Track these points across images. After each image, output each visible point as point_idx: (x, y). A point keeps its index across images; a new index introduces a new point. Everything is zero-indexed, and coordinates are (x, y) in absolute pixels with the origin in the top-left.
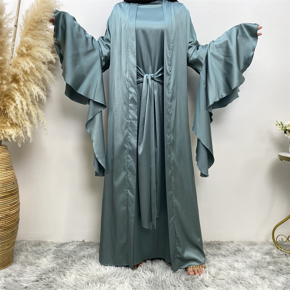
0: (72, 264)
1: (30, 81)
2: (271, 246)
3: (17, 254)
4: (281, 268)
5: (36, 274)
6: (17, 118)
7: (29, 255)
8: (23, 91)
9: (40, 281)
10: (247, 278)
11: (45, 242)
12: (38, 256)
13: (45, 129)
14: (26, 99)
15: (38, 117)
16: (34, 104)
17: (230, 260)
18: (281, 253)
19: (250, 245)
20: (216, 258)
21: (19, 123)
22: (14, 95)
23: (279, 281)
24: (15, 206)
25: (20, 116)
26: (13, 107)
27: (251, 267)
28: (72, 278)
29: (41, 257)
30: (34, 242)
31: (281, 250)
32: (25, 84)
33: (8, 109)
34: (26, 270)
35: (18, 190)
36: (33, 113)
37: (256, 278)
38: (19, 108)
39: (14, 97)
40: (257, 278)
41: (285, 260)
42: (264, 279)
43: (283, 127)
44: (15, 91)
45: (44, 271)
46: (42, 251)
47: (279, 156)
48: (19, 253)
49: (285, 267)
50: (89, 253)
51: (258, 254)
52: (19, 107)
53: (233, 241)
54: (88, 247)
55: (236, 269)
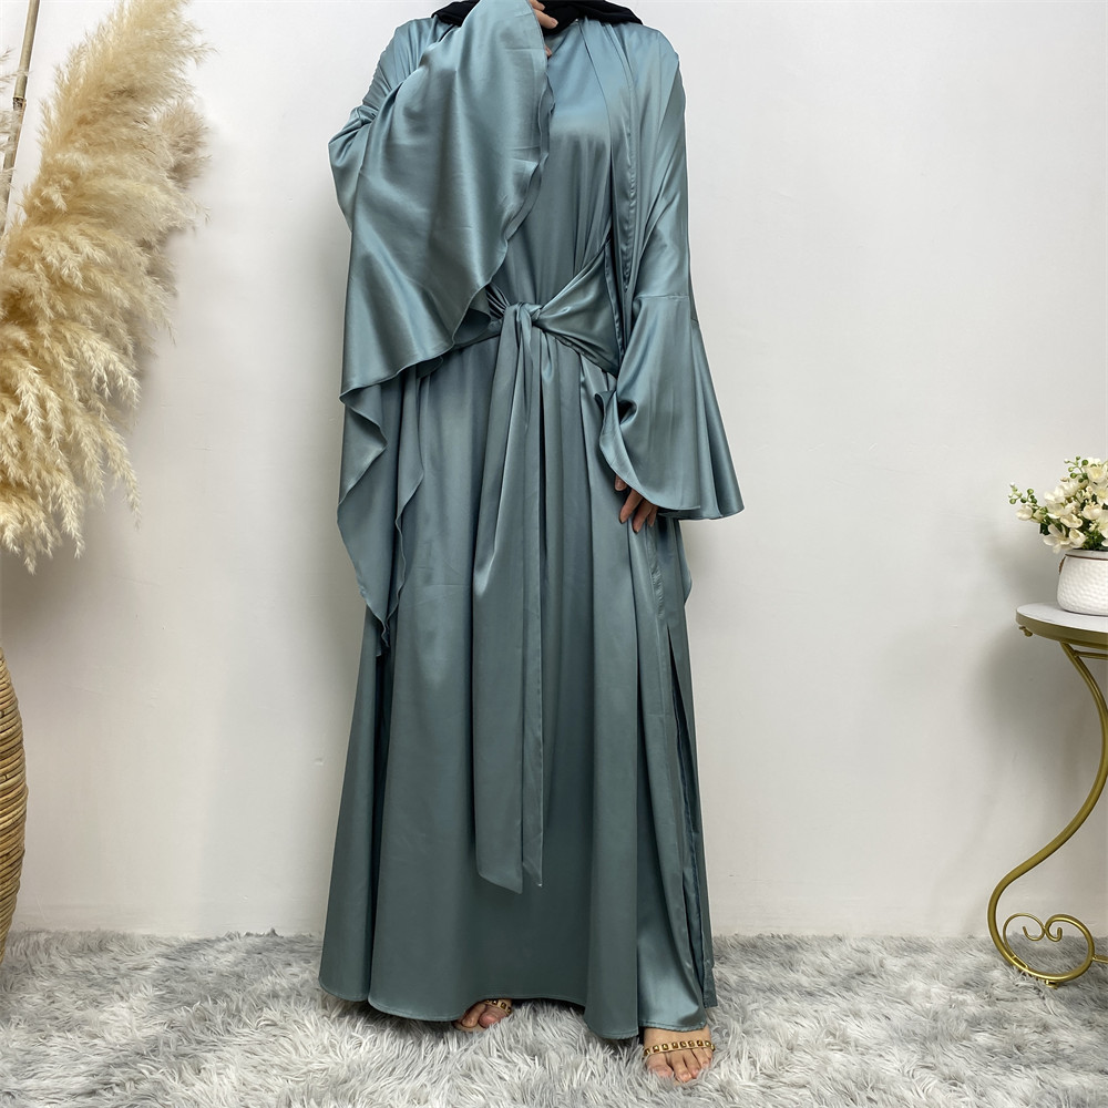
0: (229, 1024)
1: (74, 319)
2: (985, 956)
3: (15, 986)
4: (1019, 1042)
5: (88, 1064)
6: (24, 460)
7: (61, 989)
8: (47, 358)
9: (101, 1095)
10: (893, 1080)
11: (124, 937)
12: (95, 992)
13: (132, 506)
14: (59, 388)
15: (106, 458)
16: (89, 408)
17: (830, 1009)
18: (1022, 983)
19: (905, 950)
20: (779, 1002)
21: (30, 483)
22: (11, 374)
23: (1013, 1092)
24: (7, 801)
25: (34, 455)
26: (9, 418)
27: (906, 1037)
28: (226, 1080)
29: (108, 999)
30: (79, 938)
31: (1020, 971)
32: (56, 330)
34: (49, 1051)
35: (19, 738)
36: (86, 444)
37: (927, 1081)
38: (33, 425)
39: (13, 382)
40: (932, 1081)
41: (1036, 1010)
42: (955, 1085)
43: (1034, 511)
44: (19, 356)
45: (120, 1054)
46: (112, 974)
47: (1021, 618)
48: (21, 980)
49: (1035, 1037)
50: (295, 980)
51: (936, 989)
52: (33, 419)
53: (841, 935)
54: (290, 957)
55: (853, 1044)
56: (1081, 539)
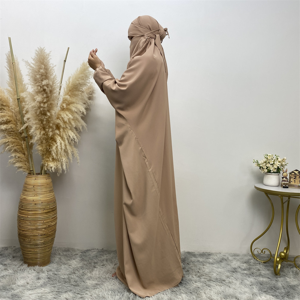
1: (67, 128)
3: (53, 257)
11: (73, 249)
12: (69, 258)
14: (64, 141)
15: (73, 155)
19: (233, 256)
24: (55, 219)
25: (59, 153)
29: (71, 260)
31: (257, 260)
33: (52, 148)
35: (55, 208)
36: (69, 151)
38: (59, 148)
39: (56, 140)
41: (258, 267)
43: (258, 165)
44: (57, 136)
46: (71, 255)
53: (221, 252)
54: (106, 253)
56: (266, 171)
